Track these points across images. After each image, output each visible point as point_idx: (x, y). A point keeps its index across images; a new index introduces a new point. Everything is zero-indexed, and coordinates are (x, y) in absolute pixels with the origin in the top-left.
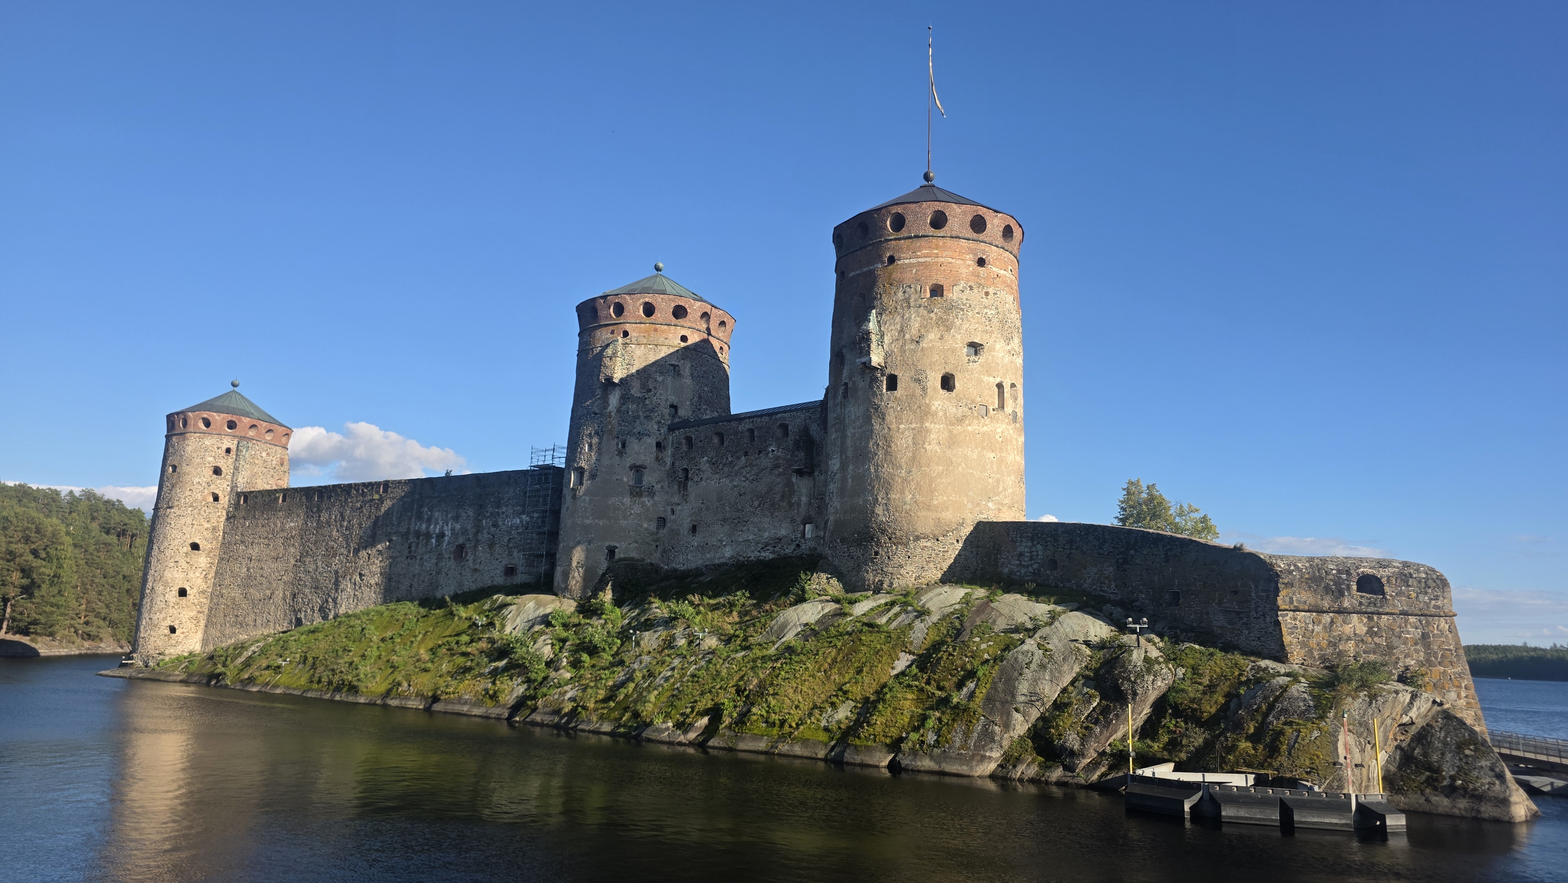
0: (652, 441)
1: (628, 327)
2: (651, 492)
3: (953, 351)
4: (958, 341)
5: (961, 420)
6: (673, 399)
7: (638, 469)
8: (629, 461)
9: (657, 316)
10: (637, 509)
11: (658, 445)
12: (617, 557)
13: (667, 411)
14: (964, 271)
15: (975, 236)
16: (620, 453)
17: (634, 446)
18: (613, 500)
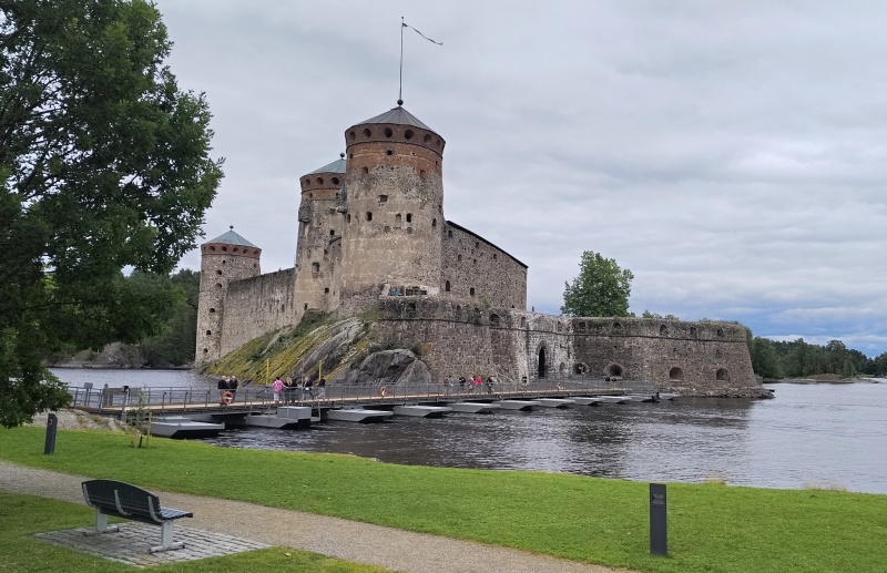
0: (322, 250)
1: (312, 192)
2: (322, 276)
3: (371, 200)
4: (374, 196)
5: (374, 235)
6: (332, 227)
7: (317, 265)
8: (312, 260)
9: (325, 184)
10: (316, 285)
11: (326, 252)
12: (309, 307)
13: (329, 234)
14: (379, 159)
15: (386, 139)
16: (309, 257)
17: (314, 252)
18: (307, 281)
